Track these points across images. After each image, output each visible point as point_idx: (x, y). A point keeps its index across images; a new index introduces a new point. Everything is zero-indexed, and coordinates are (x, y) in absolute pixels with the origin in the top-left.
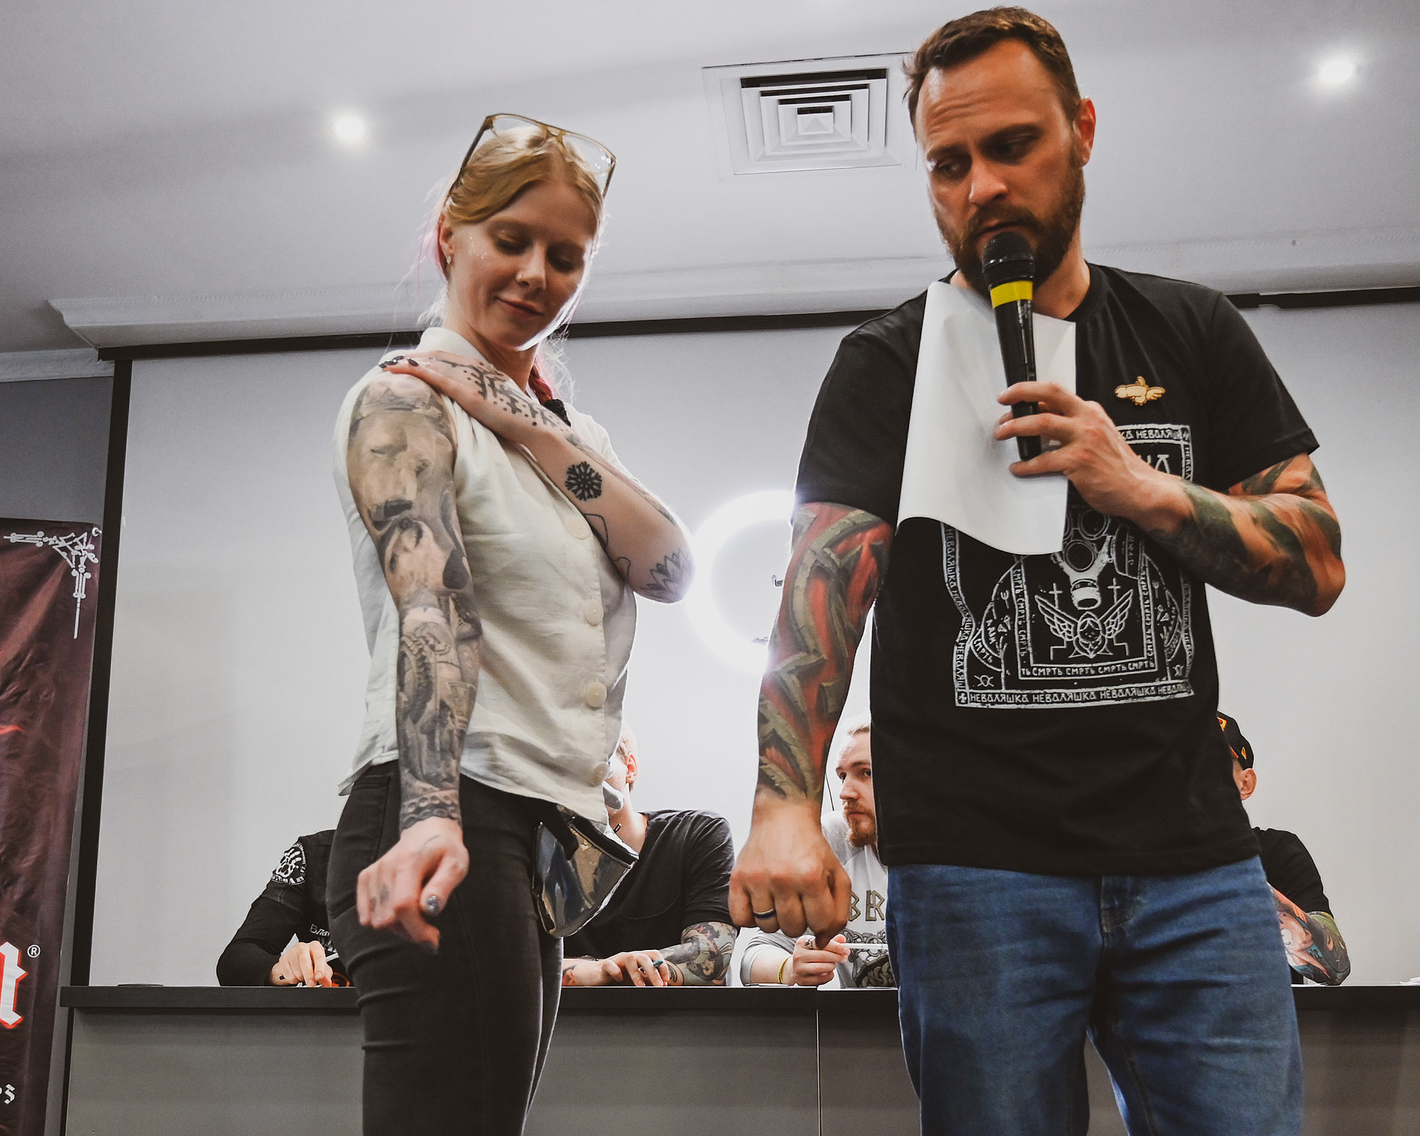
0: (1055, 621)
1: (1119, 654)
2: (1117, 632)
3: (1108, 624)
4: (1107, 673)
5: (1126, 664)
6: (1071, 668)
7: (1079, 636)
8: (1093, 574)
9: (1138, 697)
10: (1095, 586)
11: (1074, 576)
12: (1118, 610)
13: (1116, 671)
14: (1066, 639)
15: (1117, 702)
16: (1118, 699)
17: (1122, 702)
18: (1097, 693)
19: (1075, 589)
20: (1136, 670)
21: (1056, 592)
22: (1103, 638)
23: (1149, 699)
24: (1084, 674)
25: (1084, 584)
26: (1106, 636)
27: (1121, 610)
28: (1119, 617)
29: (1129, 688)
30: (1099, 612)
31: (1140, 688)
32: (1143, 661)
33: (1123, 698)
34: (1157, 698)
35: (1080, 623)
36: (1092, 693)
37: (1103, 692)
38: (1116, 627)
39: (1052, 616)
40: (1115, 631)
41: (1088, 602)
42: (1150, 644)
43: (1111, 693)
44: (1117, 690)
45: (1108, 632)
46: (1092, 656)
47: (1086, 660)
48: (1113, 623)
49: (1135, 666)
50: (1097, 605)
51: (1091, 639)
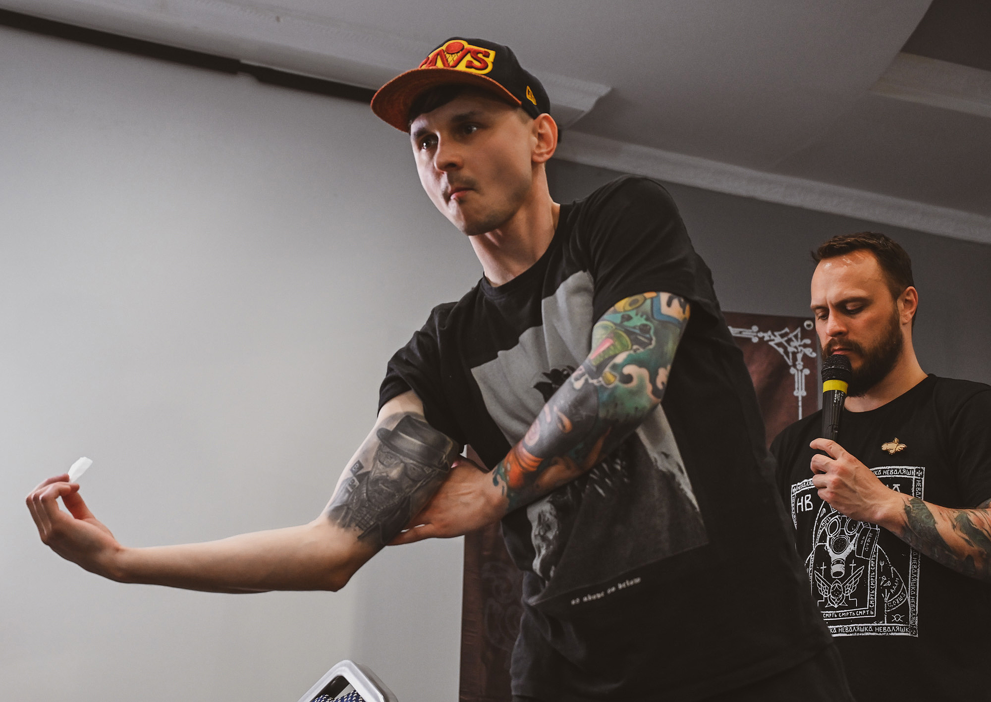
0: (821, 585)
1: (851, 605)
2: (851, 592)
3: (846, 587)
4: (844, 617)
5: (855, 612)
6: (825, 613)
7: (831, 594)
8: (843, 556)
9: (860, 632)
10: (843, 564)
11: (834, 556)
12: (853, 578)
13: (849, 616)
14: (825, 596)
15: (849, 635)
16: (849, 633)
17: (851, 635)
18: (837, 629)
19: (833, 565)
20: (861, 615)
21: (823, 568)
22: (843, 595)
23: (867, 634)
24: (831, 617)
25: (838, 562)
26: (845, 595)
27: (855, 579)
28: (853, 582)
29: (856, 626)
30: (842, 580)
31: (862, 627)
32: (866, 610)
33: (851, 633)
34: (874, 634)
35: (832, 586)
36: (835, 629)
37: (840, 628)
38: (851, 589)
39: (820, 582)
40: (850, 591)
41: (838, 574)
42: (872, 600)
43: (845, 629)
44: (849, 627)
45: (846, 592)
46: (836, 606)
47: (832, 609)
48: (849, 586)
49: (861, 612)
50: (843, 575)
51: (837, 596)
